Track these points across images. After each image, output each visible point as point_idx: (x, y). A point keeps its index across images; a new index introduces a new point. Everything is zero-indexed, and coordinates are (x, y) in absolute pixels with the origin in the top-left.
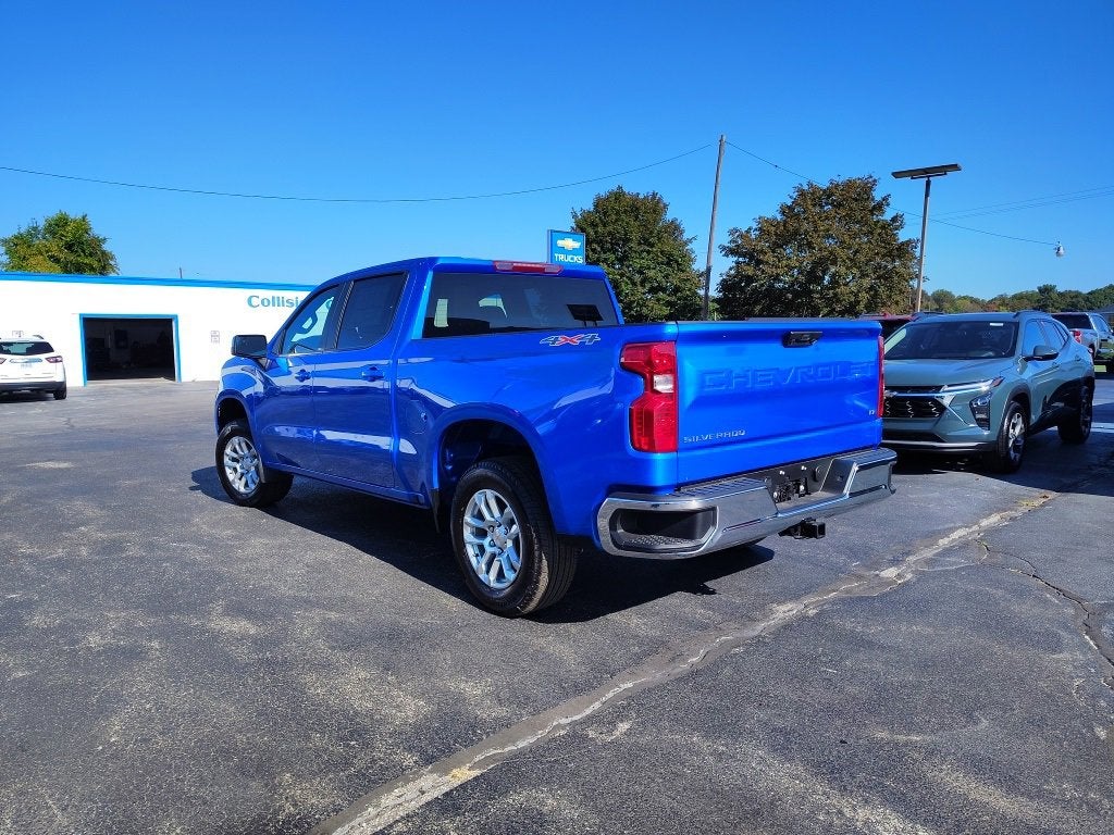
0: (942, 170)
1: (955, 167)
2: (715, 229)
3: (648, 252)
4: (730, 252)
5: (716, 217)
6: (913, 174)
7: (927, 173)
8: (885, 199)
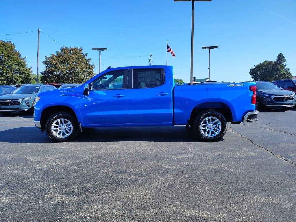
0: (103, 49)
1: (106, 49)
2: (39, 55)
3: (11, 61)
4: (45, 63)
5: (39, 52)
6: (97, 49)
7: (100, 49)
8: (86, 54)
